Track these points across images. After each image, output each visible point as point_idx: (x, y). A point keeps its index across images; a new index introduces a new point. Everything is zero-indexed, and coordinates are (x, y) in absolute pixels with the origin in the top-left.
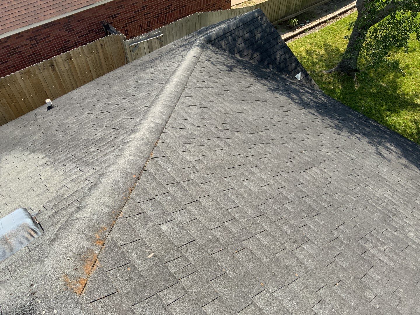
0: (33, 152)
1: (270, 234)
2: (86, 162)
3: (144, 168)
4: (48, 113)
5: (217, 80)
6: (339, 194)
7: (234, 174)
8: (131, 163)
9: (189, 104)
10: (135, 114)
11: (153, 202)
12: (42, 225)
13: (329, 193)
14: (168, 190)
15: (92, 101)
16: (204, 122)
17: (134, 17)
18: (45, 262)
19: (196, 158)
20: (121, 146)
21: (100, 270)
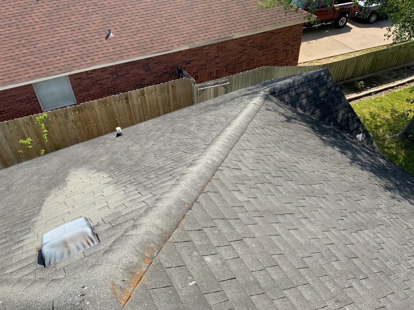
0: (99, 171)
1: (312, 288)
2: (145, 186)
3: (196, 199)
4: (117, 139)
5: (275, 129)
6: (391, 261)
7: (282, 221)
8: (185, 193)
9: (246, 147)
10: (194, 150)
11: (201, 233)
12: (99, 235)
13: (380, 258)
14: (216, 224)
15: (157, 133)
16: (259, 166)
17: (206, 65)
18: (98, 268)
19: (247, 199)
20: (178, 177)
21: (145, 286)
